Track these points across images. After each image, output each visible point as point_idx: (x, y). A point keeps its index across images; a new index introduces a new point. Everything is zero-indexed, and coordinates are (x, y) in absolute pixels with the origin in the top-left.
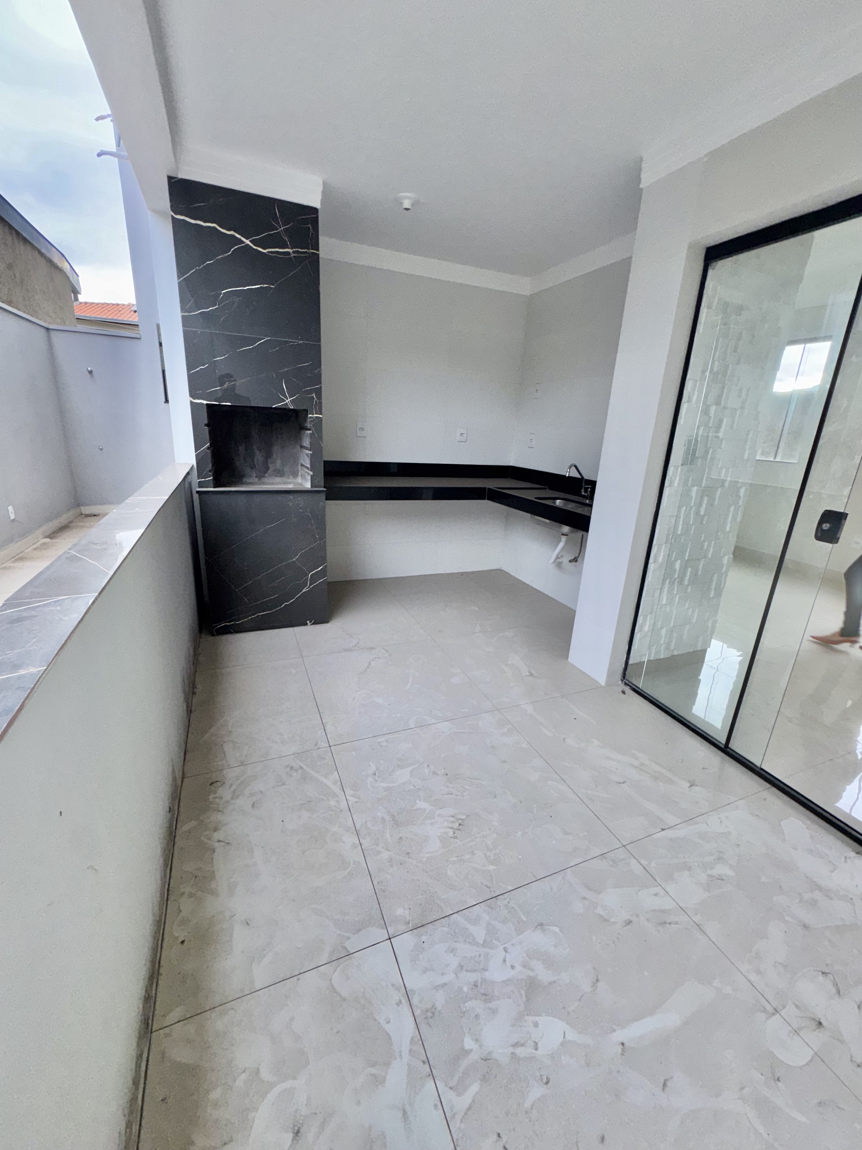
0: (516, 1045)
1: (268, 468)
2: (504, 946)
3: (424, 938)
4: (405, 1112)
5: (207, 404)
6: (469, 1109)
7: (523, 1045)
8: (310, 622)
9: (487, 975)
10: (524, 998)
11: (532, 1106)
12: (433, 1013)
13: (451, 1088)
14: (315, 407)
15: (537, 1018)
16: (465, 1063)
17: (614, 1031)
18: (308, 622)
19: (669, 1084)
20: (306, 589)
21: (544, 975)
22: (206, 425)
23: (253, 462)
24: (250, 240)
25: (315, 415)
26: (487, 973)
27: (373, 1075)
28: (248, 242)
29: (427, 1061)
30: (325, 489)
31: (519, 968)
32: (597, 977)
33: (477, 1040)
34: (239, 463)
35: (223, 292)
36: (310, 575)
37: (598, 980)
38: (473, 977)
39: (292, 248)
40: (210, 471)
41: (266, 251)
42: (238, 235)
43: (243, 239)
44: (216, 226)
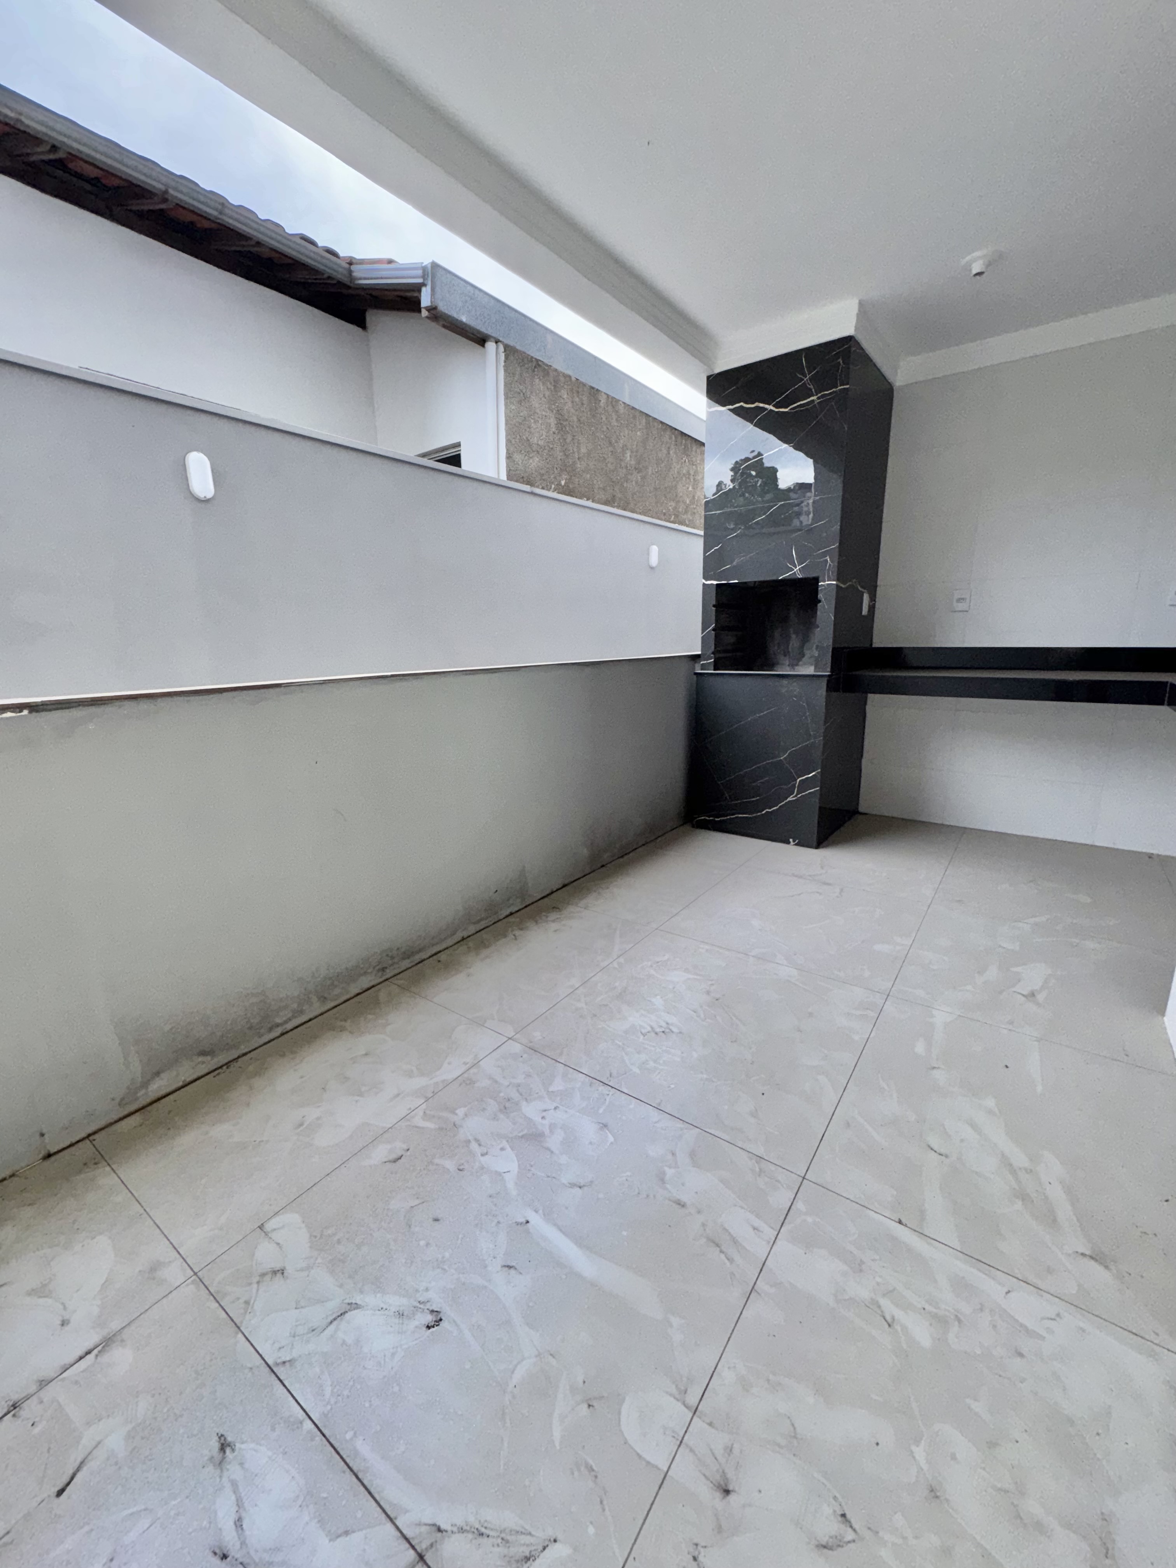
0: (477, 1140)
1: (803, 656)
2: (558, 1105)
3: (525, 1056)
4: (398, 1095)
5: (717, 584)
6: (417, 1127)
7: (480, 1145)
8: (794, 841)
9: (524, 1104)
10: (520, 1134)
11: (437, 1165)
12: (470, 1084)
13: (425, 1112)
14: (828, 572)
15: (509, 1149)
16: (445, 1114)
17: (536, 1211)
18: (791, 840)
19: (512, 1271)
20: (794, 797)
21: (554, 1141)
22: (714, 606)
23: (788, 648)
24: (773, 404)
25: (827, 583)
26: (524, 1103)
27: (412, 1071)
28: (771, 407)
29: (434, 1093)
30: (829, 674)
31: (546, 1122)
32: (584, 1186)
33: (466, 1115)
34: (773, 648)
36: (798, 780)
37: (580, 1187)
38: (514, 1095)
39: (817, 395)
40: (713, 653)
41: (789, 408)
42: (761, 405)
43: (766, 406)
44: (742, 404)
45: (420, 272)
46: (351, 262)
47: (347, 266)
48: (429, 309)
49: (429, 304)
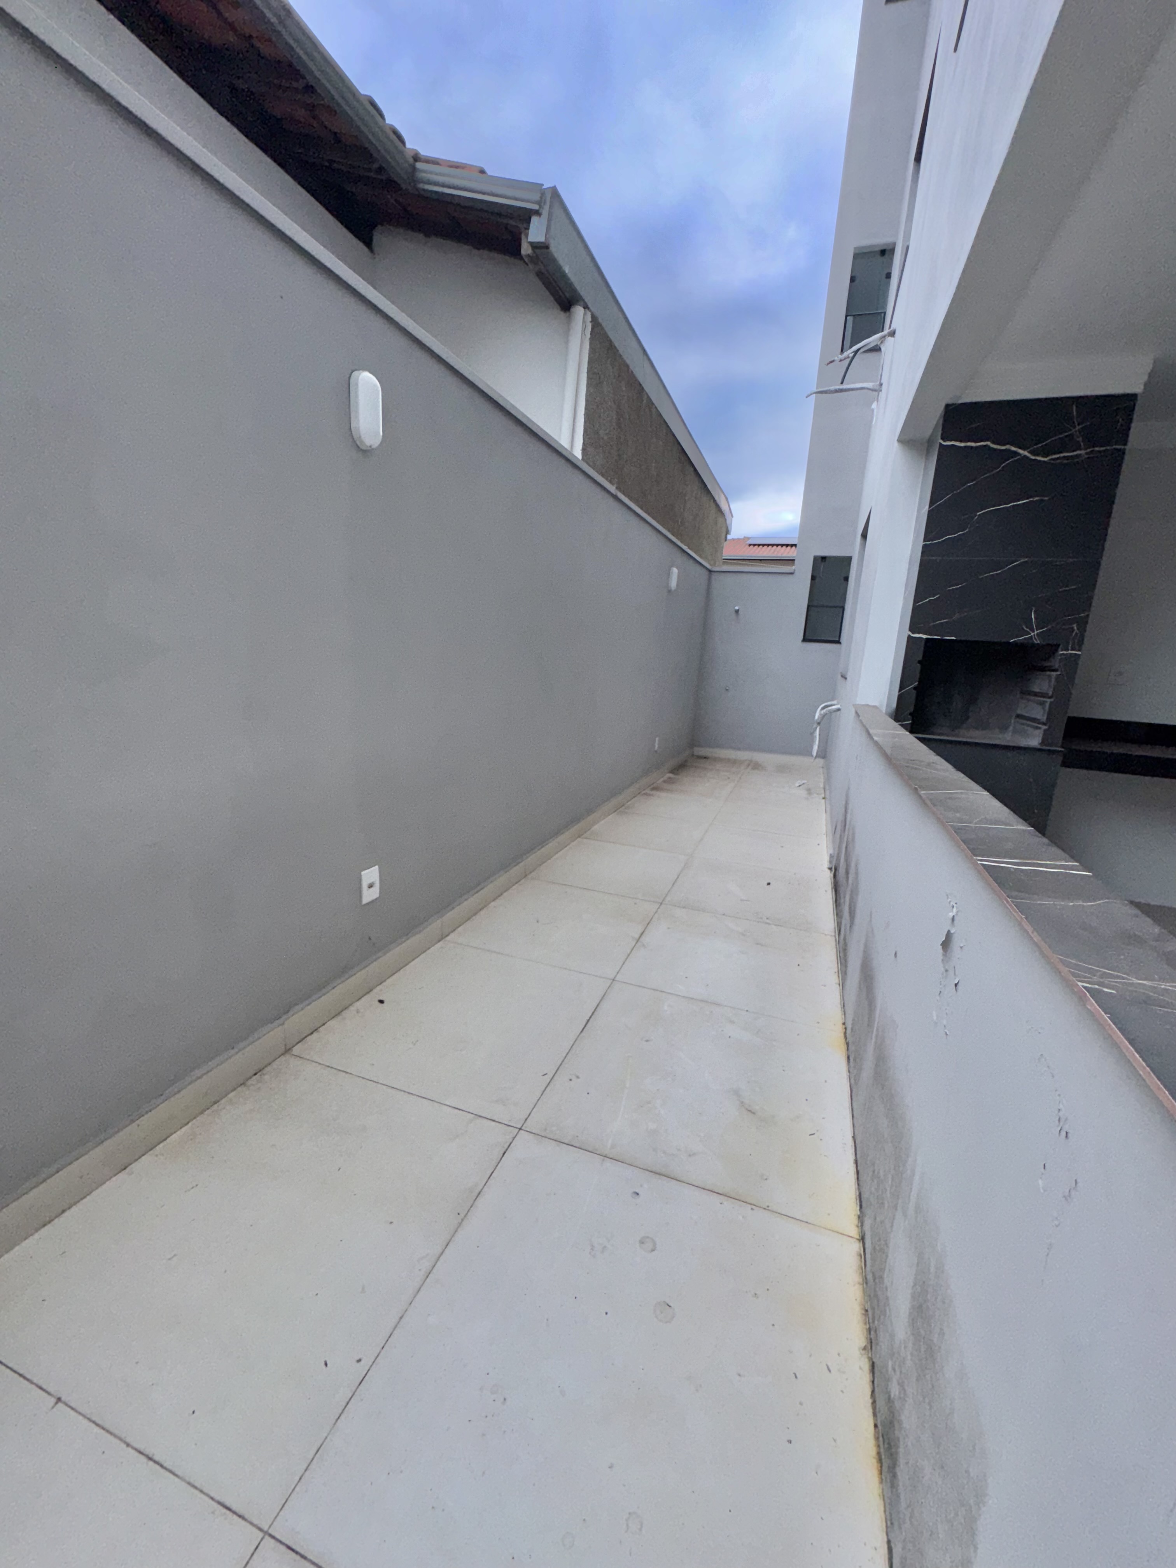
1: (968, 718)
5: (927, 639)
14: (1073, 642)
22: (919, 662)
24: (1029, 450)
25: (1070, 652)
28: (1026, 453)
30: (1063, 749)
34: (933, 711)
35: (978, 514)
39: (1086, 449)
40: (910, 714)
41: (1048, 458)
42: (1013, 449)
43: (1021, 451)
44: (989, 443)
45: (537, 197)
46: (417, 158)
47: (411, 160)
48: (535, 246)
49: (541, 238)
